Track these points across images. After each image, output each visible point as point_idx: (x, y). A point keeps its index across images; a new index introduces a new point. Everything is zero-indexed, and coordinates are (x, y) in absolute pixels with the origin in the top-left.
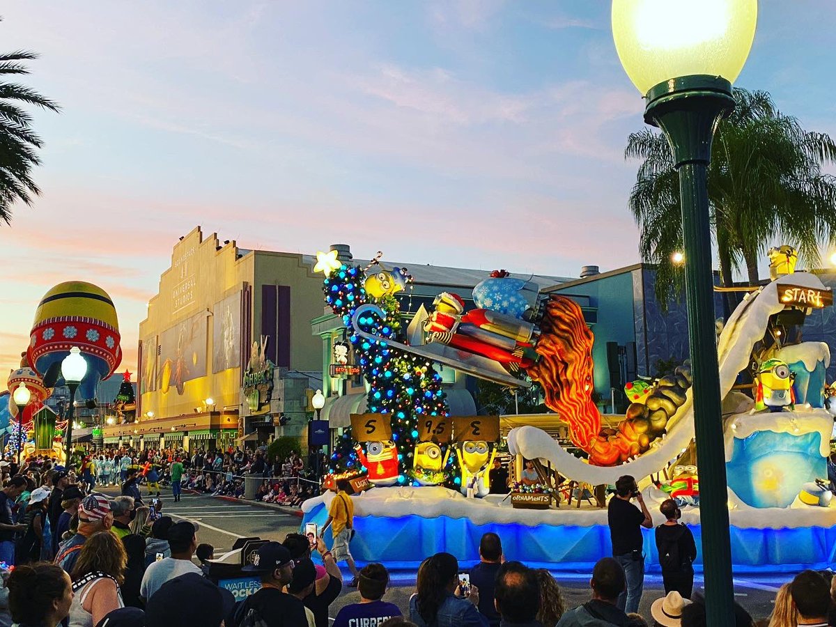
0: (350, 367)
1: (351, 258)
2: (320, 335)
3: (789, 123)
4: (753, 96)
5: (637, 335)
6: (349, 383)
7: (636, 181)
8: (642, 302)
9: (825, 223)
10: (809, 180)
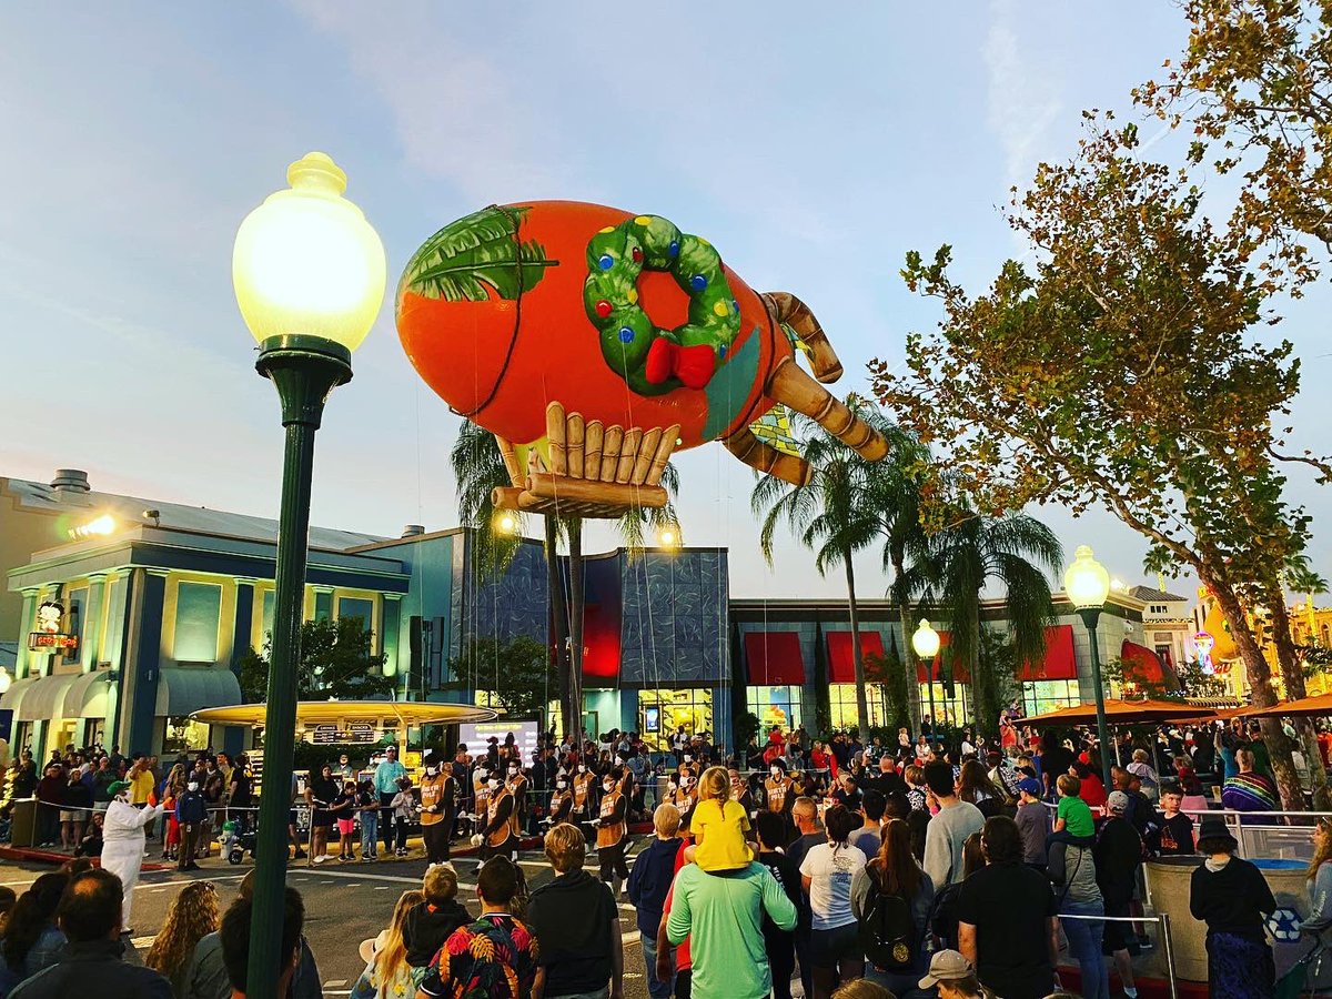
0: (62, 637)
1: (88, 489)
2: (20, 592)
5: (453, 609)
6: (59, 659)
7: (458, 435)
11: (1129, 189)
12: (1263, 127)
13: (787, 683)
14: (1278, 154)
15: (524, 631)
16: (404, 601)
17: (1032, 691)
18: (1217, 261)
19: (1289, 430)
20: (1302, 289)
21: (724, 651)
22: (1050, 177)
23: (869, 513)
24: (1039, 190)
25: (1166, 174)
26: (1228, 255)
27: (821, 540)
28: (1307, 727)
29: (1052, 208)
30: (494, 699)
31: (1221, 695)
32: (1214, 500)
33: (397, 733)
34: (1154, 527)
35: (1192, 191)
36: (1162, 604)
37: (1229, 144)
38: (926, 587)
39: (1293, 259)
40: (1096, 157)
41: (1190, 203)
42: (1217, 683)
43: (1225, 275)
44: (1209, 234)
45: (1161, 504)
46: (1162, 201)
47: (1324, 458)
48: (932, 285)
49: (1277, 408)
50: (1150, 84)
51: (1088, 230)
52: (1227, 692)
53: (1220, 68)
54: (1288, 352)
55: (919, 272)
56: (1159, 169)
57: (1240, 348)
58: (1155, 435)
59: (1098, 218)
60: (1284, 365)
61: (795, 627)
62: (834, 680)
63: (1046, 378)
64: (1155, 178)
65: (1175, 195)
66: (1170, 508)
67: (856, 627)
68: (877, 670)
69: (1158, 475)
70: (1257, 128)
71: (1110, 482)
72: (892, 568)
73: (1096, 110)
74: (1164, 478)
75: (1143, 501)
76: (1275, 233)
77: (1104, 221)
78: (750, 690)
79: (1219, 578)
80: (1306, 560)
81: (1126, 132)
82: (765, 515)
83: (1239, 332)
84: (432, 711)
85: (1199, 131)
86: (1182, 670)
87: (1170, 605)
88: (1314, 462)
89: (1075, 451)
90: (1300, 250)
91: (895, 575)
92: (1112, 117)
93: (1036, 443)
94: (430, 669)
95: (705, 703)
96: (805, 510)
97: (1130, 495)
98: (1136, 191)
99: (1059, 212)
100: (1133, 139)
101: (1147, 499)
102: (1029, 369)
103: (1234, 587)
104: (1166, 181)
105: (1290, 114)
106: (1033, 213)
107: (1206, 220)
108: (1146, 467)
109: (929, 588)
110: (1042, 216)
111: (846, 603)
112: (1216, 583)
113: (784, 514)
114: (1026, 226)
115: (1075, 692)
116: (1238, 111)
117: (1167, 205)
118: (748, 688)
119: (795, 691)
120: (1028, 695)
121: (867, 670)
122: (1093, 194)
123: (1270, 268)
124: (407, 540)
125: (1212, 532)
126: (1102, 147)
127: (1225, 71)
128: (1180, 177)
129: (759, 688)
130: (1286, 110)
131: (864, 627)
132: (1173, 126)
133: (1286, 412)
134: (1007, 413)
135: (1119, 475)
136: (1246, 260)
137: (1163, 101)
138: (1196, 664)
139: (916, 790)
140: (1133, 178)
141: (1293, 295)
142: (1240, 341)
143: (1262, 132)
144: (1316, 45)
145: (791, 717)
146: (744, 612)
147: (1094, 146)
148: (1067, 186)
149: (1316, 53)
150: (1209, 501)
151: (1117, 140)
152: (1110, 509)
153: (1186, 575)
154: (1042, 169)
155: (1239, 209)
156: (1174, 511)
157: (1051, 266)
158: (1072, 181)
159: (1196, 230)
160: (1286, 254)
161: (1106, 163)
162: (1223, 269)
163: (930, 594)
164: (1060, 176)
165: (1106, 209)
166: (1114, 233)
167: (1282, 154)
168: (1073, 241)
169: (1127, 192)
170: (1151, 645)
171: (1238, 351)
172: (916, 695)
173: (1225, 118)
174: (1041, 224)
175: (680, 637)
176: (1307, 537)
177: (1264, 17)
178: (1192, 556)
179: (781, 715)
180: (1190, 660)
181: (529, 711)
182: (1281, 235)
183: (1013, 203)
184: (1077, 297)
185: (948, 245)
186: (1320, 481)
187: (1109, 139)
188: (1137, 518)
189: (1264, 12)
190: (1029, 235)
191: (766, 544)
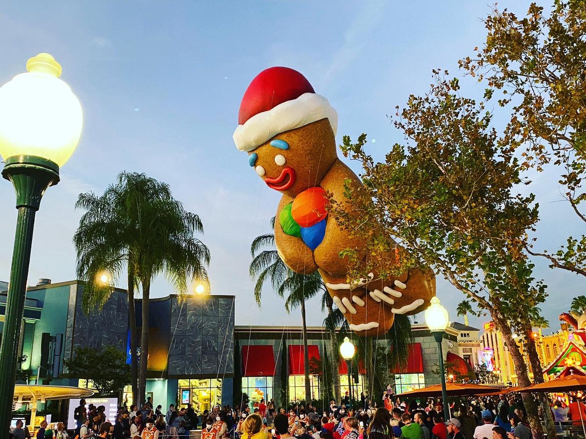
3: (177, 205)
4: (160, 185)
5: (68, 329)
7: (79, 225)
8: (74, 307)
9: (191, 267)
10: (185, 240)
11: (455, 111)
12: (522, 85)
13: (266, 375)
14: (528, 99)
15: (111, 343)
16: (37, 325)
17: (399, 379)
18: (499, 151)
19: (535, 239)
20: (542, 167)
21: (230, 355)
22: (415, 102)
23: (315, 278)
24: (410, 108)
25: (474, 104)
26: (504, 148)
27: (287, 293)
28: (544, 398)
29: (416, 119)
30: (91, 385)
31: (496, 382)
32: (499, 275)
33: (30, 404)
34: (469, 289)
35: (487, 114)
36: (466, 332)
37: (505, 92)
38: (344, 320)
39: (538, 151)
40: (439, 93)
41: (486, 120)
42: (495, 376)
43: (503, 158)
44: (496, 137)
45: (472, 277)
46: (472, 118)
47: (553, 255)
48: (356, 154)
49: (529, 228)
50: (468, 59)
51: (435, 131)
52: (499, 381)
53: (501, 54)
54: (533, 199)
55: (350, 147)
56: (471, 101)
57: (510, 196)
58: (470, 240)
59: (440, 125)
60: (531, 206)
61: (271, 342)
62: (291, 373)
63: (415, 206)
64: (468, 106)
65: (478, 115)
66: (476, 279)
67: (306, 342)
68: (317, 367)
69: (471, 261)
70: (518, 85)
71: (446, 263)
72: (326, 309)
73: (439, 70)
74: (474, 262)
75: (463, 274)
76: (529, 138)
77: (443, 127)
78: (244, 380)
79: (501, 317)
80: (538, 310)
81: (453, 82)
82: (257, 278)
83: (509, 188)
84: (54, 391)
85: (490, 84)
86: (477, 369)
87: (471, 333)
88: (548, 257)
89: (429, 247)
90: (541, 147)
91: (328, 313)
92: (448, 74)
93: (409, 241)
94: (53, 365)
95: (218, 387)
96: (281, 275)
97: (457, 271)
98: (459, 112)
99: (420, 120)
100: (457, 85)
101: (466, 273)
102: (407, 202)
103: (509, 322)
104: (474, 108)
105: (535, 79)
106: (406, 120)
107: (494, 129)
108: (465, 256)
109: (346, 320)
110: (411, 122)
111: (301, 329)
112: (500, 319)
113: (268, 277)
114: (403, 127)
115: (422, 380)
116: (509, 76)
117: (474, 120)
118: (243, 378)
119: (270, 380)
120: (397, 382)
121: (311, 367)
122: (437, 112)
123: (527, 155)
124: (41, 287)
125: (498, 292)
126: (443, 88)
127: (503, 55)
128: (481, 106)
129: (249, 378)
130: (533, 77)
131: (310, 342)
132: (479, 80)
133: (534, 230)
134: (392, 225)
135: (451, 259)
136: (514, 151)
137: (475, 67)
138: (484, 365)
139: (353, 432)
140: (458, 105)
141: (538, 170)
142: (510, 193)
143: (521, 87)
144: (547, 46)
145: (267, 395)
146: (242, 334)
147: (438, 87)
148: (424, 107)
149: (547, 50)
150: (497, 275)
151: (450, 85)
152: (446, 278)
153: (485, 315)
154: (411, 98)
155: (509, 125)
156: (479, 280)
157: (415, 148)
158: (427, 105)
159: (489, 134)
160: (535, 149)
161: (444, 97)
162: (503, 155)
163: (347, 324)
164: (421, 102)
165: (444, 121)
166: (448, 133)
167: (531, 98)
168: (426, 137)
169: (454, 113)
170: (461, 355)
171: (509, 198)
172: (337, 382)
173: (503, 79)
174: (411, 126)
175: (205, 348)
176: (546, 296)
177: (523, 30)
178: (488, 305)
179: (261, 394)
180: (481, 363)
181: (112, 391)
182: (532, 139)
183: (397, 114)
184: (428, 165)
185: (365, 134)
186: (551, 266)
187: (446, 85)
188: (460, 283)
189: (523, 27)
190: (404, 131)
191: (257, 294)
